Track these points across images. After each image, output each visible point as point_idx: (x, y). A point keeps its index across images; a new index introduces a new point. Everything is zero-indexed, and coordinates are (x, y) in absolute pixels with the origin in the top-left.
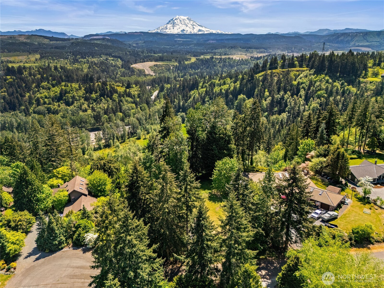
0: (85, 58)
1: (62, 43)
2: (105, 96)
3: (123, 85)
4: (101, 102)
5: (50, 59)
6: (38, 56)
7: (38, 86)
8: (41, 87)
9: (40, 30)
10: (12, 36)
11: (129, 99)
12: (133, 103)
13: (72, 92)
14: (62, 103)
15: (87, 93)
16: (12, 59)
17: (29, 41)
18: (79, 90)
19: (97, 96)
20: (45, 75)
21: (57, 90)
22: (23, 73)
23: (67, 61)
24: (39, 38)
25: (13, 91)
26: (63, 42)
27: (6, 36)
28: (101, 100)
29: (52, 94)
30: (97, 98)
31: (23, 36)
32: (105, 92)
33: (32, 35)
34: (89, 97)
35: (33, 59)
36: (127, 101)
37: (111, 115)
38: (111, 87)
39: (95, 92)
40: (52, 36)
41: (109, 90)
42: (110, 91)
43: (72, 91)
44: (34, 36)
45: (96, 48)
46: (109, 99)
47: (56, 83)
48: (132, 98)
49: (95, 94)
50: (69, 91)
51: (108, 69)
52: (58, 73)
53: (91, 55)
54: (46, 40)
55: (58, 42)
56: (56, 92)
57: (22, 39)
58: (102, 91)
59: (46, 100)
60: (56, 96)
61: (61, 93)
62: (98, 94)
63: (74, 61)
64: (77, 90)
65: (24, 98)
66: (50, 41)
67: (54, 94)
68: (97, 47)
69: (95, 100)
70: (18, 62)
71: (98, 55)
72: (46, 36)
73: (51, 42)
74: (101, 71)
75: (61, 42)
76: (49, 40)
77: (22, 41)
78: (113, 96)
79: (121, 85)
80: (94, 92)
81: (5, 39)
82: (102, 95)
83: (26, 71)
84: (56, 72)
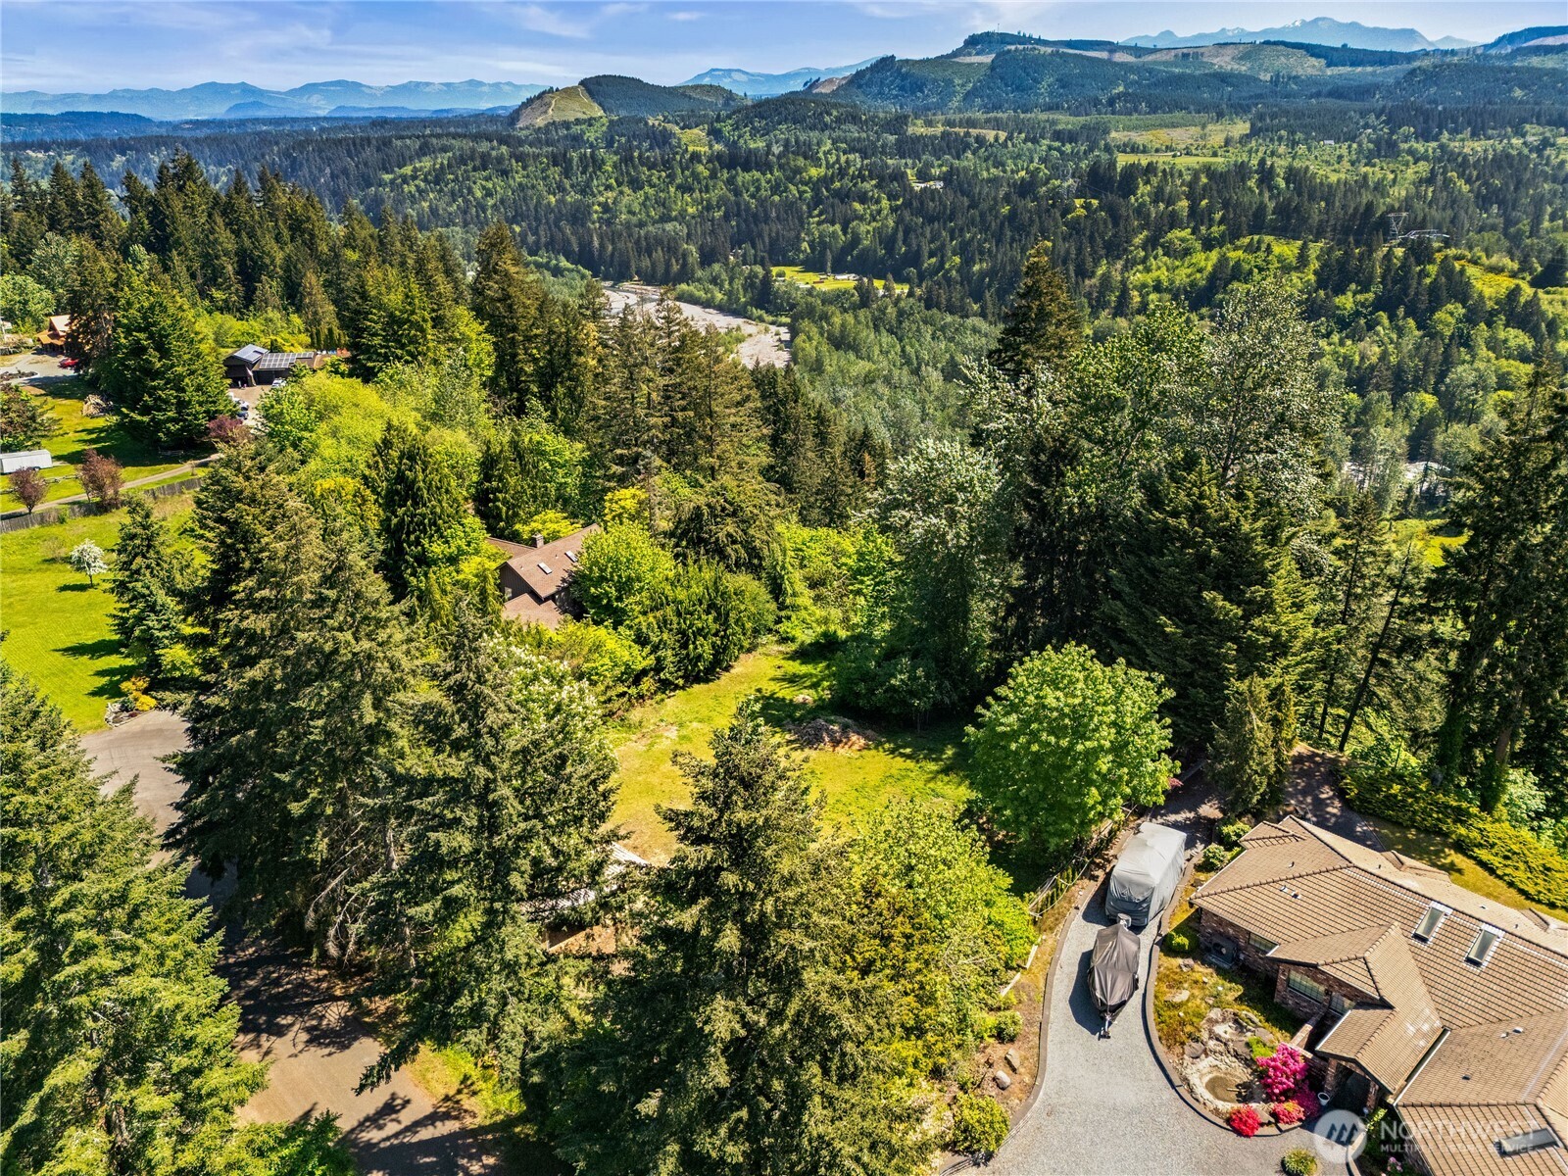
0: (1436, 138)
1: (1373, 74)
2: (1401, 311)
3: (1522, 270)
4: (1371, 334)
5: (1280, 139)
6: (1241, 127)
7: (1151, 243)
8: (1162, 246)
9: (1317, 20)
10: (1191, 51)
11: (1517, 338)
12: (1524, 358)
13: (1257, 277)
14: (1202, 318)
15: (1322, 282)
16: (1140, 138)
17: (1243, 68)
18: (1297, 269)
19: (1363, 305)
20: (1204, 203)
21: (1208, 260)
22: (1137, 188)
23: (1350, 147)
24: (1287, 56)
25: (1068, 252)
26: (1379, 70)
27: (1173, 53)
28: (1371, 326)
29: (1182, 276)
30: (1357, 314)
31: (1230, 51)
32: (1405, 291)
33: (1267, 43)
34: (1321, 307)
35: (1217, 140)
36: (1494, 345)
38: (1446, 268)
39: (1358, 283)
40: (1345, 46)
41: (1428, 281)
42: (1434, 289)
43: (1261, 270)
44: (1269, 48)
45: (1518, 93)
46: (1411, 322)
47: (1223, 236)
48: (1534, 332)
49: (1355, 294)
50: (1251, 272)
51: (1517, 189)
52: (1267, 195)
53: (1469, 124)
54: (1313, 61)
55: (1359, 69)
56: (1200, 271)
57: (1224, 62)
58: (1395, 282)
59: (1153, 297)
60: (1193, 284)
61: (1213, 278)
62: (1370, 296)
63: (1379, 151)
64: (1286, 269)
65: (1087, 282)
66: (1329, 65)
67: (1189, 276)
68: (1522, 87)
69: (1343, 324)
70: (1157, 151)
71: (1509, 123)
72: (1319, 46)
73: (1329, 72)
74: (1477, 197)
75: (1369, 69)
76: (1323, 62)
77: (1221, 67)
78: (1438, 315)
79: (1516, 266)
80: (1353, 286)
81: (1166, 63)
82: (1386, 303)
83: (1147, 182)
84: (1261, 193)
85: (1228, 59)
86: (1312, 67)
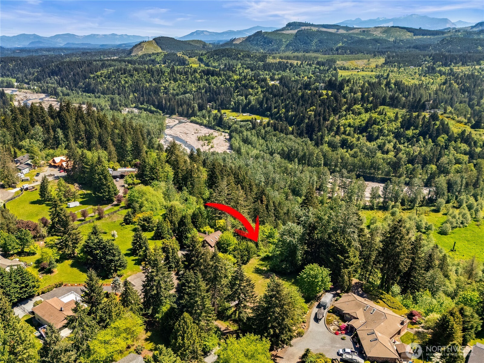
0: (449, 66)
1: (430, 39)
2: (427, 136)
3: (468, 122)
4: (417, 143)
5: (395, 66)
6: (382, 60)
7: (348, 110)
8: (352, 110)
9: (412, 15)
10: (366, 29)
11: (464, 147)
12: (465, 153)
13: (381, 123)
14: (363, 136)
15: (402, 126)
16: (347, 64)
17: (384, 36)
18: (394, 121)
19: (415, 134)
20: (366, 94)
21: (366, 117)
22: (344, 88)
23: (419, 69)
24: (400, 32)
25: (321, 111)
26: (432, 37)
27: (360, 30)
28: (417, 141)
29: (357, 123)
30: (413, 137)
31: (379, 29)
32: (429, 130)
33: (393, 27)
34: (401, 134)
35: (373, 65)
36: (456, 149)
37: (416, 165)
38: (442, 123)
39: (414, 127)
40: (420, 28)
41: (436, 127)
42: (438, 129)
43: (383, 121)
44: (394, 29)
45: (480, 48)
46: (430, 140)
47: (371, 108)
48: (469, 145)
49: (413, 130)
50: (379, 122)
51: (474, 87)
52: (388, 90)
53: (461, 60)
54: (409, 33)
55: (425, 37)
56: (363, 121)
57: (378, 34)
58: (426, 127)
59: (348, 129)
60: (361, 125)
61: (367, 123)
62: (418, 131)
63: (429, 70)
64: (391, 121)
65: (326, 122)
66: (414, 35)
67: (360, 122)
68: (481, 46)
69: (409, 140)
70: (352, 69)
71: (475, 60)
72: (411, 28)
73: (414, 38)
74: (461, 90)
75: (429, 37)
76: (412, 34)
77: (376, 35)
78: (439, 138)
79: (466, 121)
80: (412, 128)
81: (357, 34)
82: (423, 134)
83: (348, 86)
84: (386, 89)
85: (379, 32)
86: (408, 36)
